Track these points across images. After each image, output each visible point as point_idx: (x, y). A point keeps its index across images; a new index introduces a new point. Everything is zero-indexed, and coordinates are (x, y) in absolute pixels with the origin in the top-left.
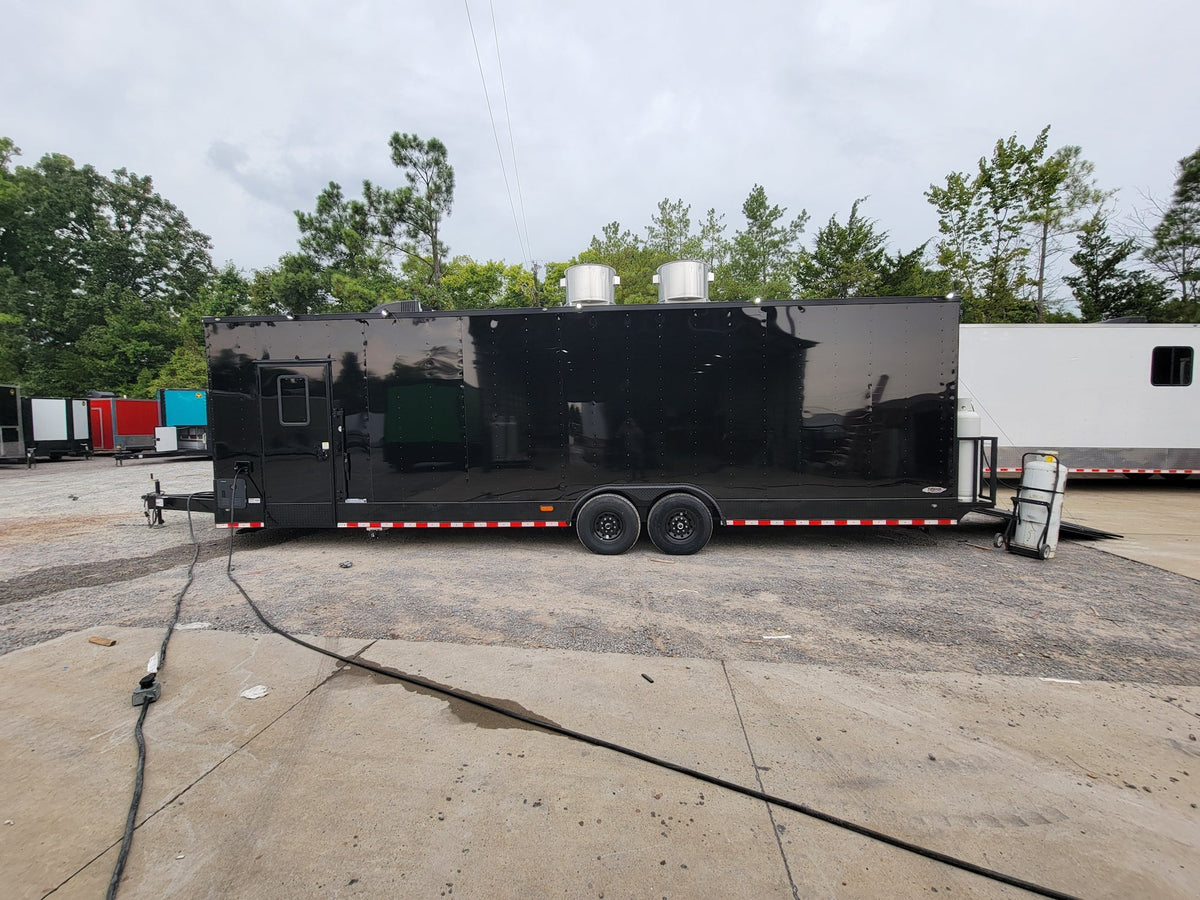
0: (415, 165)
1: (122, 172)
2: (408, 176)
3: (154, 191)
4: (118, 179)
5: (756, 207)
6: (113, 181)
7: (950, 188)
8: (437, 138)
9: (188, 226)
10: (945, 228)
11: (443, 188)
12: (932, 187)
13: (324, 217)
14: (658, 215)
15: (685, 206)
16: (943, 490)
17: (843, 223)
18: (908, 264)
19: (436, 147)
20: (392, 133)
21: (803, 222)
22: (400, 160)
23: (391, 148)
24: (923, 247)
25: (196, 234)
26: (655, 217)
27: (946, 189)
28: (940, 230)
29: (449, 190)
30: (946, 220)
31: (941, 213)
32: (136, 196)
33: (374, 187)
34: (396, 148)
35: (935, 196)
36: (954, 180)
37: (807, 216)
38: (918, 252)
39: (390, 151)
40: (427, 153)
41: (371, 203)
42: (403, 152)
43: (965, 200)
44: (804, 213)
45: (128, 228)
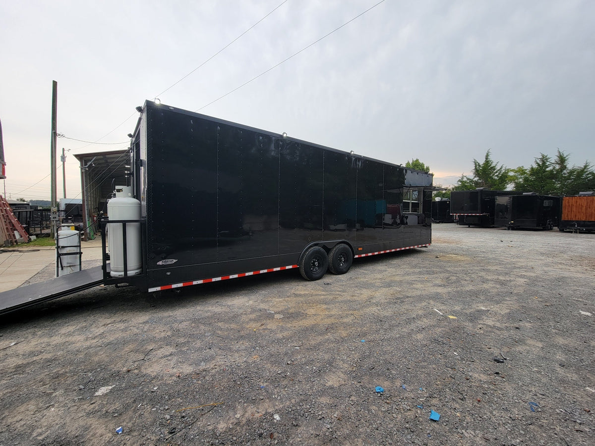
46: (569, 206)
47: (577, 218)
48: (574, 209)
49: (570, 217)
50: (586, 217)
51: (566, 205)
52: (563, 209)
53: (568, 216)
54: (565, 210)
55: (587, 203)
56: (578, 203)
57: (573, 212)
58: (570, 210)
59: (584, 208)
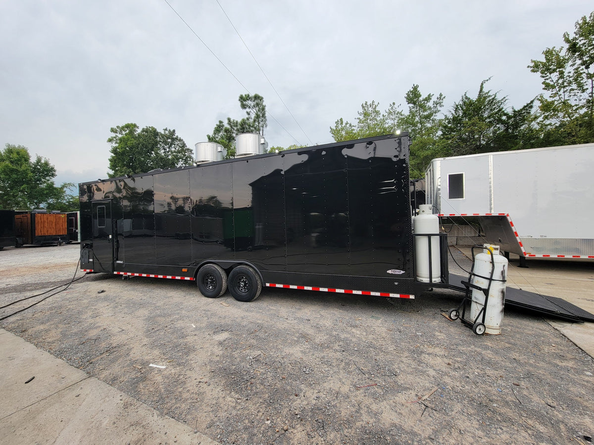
0: (249, 107)
1: (166, 130)
2: (247, 112)
3: (176, 135)
4: (165, 132)
5: (413, 97)
6: (163, 133)
7: (547, 59)
8: (257, 93)
9: (186, 146)
10: (547, 86)
11: (261, 115)
12: (532, 61)
13: (217, 136)
14: (361, 110)
15: (376, 103)
16: (402, 272)
17: (474, 97)
18: (522, 115)
19: (257, 97)
20: (239, 95)
21: (441, 101)
22: (244, 106)
23: (239, 102)
24: (532, 102)
25: (188, 149)
26: (360, 112)
27: (544, 61)
28: (544, 89)
29: (264, 115)
30: (548, 81)
31: (543, 77)
32: (171, 137)
33: (232, 120)
34: (242, 102)
35: (536, 67)
36: (548, 53)
37: (443, 97)
38: (529, 106)
39: (239, 103)
40: (254, 101)
41: (232, 127)
42: (244, 103)
43: (561, 64)
44: (441, 95)
45: (168, 150)
46: (42, 222)
47: (49, 232)
48: (46, 225)
49: (43, 233)
50: (56, 232)
51: (38, 222)
52: (37, 226)
53: (41, 231)
54: (38, 226)
55: (56, 220)
56: (49, 220)
57: (45, 229)
58: (42, 226)
59: (54, 224)
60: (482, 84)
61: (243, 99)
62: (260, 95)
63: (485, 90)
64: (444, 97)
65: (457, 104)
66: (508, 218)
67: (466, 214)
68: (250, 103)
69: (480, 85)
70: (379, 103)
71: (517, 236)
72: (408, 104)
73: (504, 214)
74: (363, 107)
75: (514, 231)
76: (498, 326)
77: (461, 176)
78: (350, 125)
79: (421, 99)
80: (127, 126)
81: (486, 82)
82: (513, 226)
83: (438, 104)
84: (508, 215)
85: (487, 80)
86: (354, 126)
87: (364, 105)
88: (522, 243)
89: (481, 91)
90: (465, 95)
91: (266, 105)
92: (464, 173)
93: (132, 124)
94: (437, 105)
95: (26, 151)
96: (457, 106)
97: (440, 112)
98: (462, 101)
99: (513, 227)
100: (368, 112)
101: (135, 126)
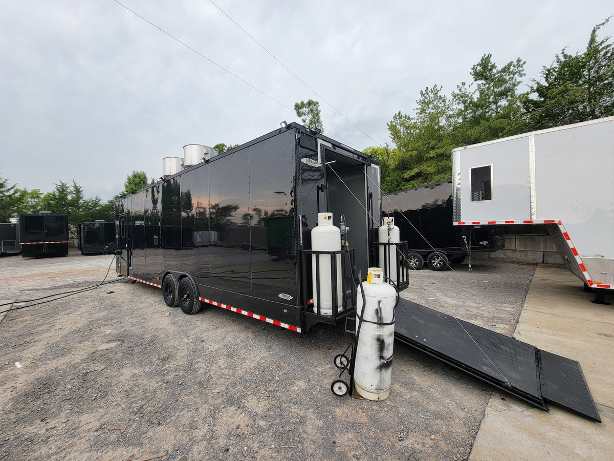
0: (305, 114)
8: (311, 99)
11: (316, 121)
14: (420, 99)
15: (438, 88)
16: (291, 298)
17: (579, 52)
19: (310, 103)
20: (294, 104)
21: (520, 68)
22: (299, 114)
23: (295, 110)
26: (419, 101)
34: (297, 110)
37: (522, 62)
40: (308, 107)
42: (300, 111)
60: (594, 31)
61: (298, 107)
62: (314, 100)
63: (599, 39)
64: (524, 63)
65: (548, 67)
66: (560, 227)
67: (513, 222)
68: (305, 110)
69: (591, 32)
70: (442, 87)
71: (577, 254)
72: (476, 80)
73: (554, 221)
74: (422, 94)
75: (571, 246)
76: (374, 387)
77: (487, 170)
78: (409, 118)
79: (494, 71)
80: (217, 147)
81: (601, 27)
82: (569, 239)
83: (516, 73)
84: (560, 223)
85: (603, 24)
86: (413, 119)
87: (424, 92)
88: (586, 266)
89: (592, 41)
90: (563, 53)
91: (321, 110)
92: (492, 165)
93: (221, 145)
94: (514, 75)
95: (145, 176)
96: (549, 70)
97: (521, 84)
98: (558, 62)
99: (568, 242)
100: (429, 99)
101: (223, 145)
